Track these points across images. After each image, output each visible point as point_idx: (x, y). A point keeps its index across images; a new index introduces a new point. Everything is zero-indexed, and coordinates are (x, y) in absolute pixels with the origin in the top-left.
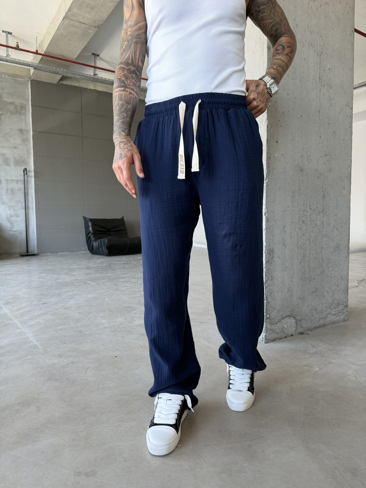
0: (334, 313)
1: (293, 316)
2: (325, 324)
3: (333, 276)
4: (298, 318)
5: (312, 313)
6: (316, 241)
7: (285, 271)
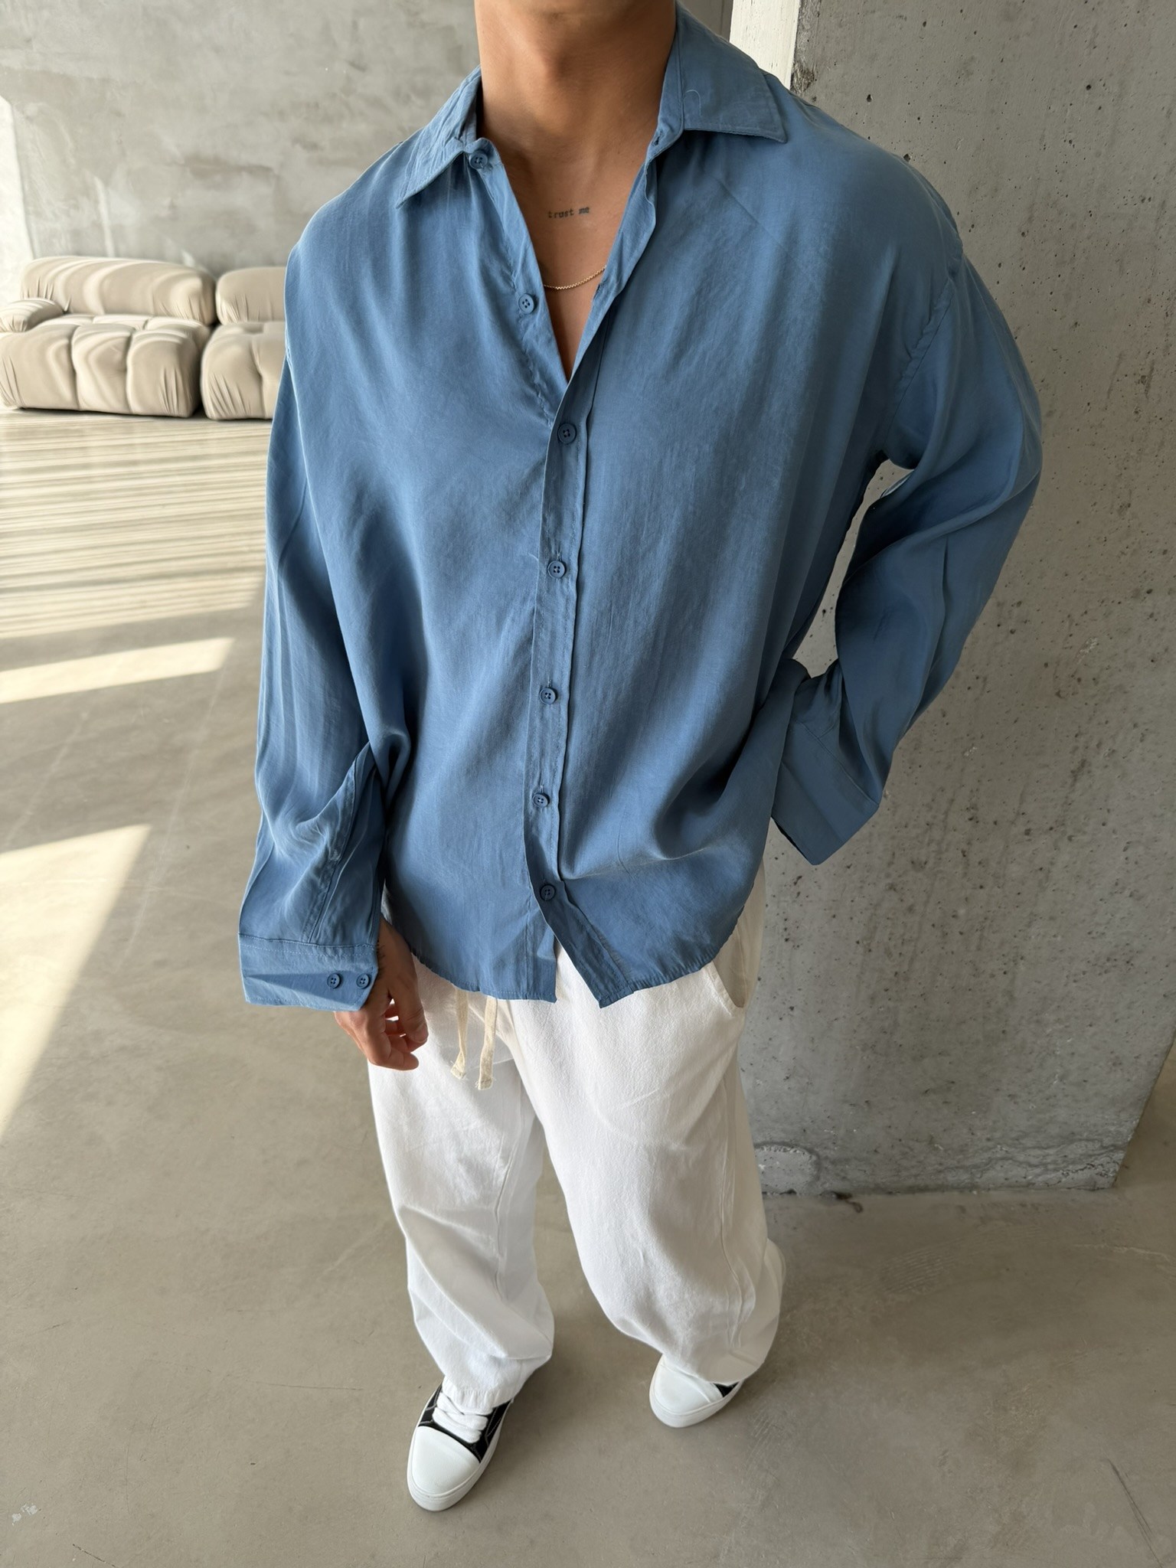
0: (1034, 1161)
1: (801, 1144)
2: (969, 1185)
3: (1058, 1053)
4: (832, 1153)
5: (907, 1150)
6: (985, 934)
7: (781, 1019)
